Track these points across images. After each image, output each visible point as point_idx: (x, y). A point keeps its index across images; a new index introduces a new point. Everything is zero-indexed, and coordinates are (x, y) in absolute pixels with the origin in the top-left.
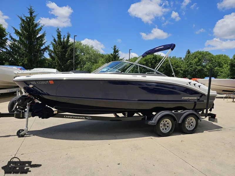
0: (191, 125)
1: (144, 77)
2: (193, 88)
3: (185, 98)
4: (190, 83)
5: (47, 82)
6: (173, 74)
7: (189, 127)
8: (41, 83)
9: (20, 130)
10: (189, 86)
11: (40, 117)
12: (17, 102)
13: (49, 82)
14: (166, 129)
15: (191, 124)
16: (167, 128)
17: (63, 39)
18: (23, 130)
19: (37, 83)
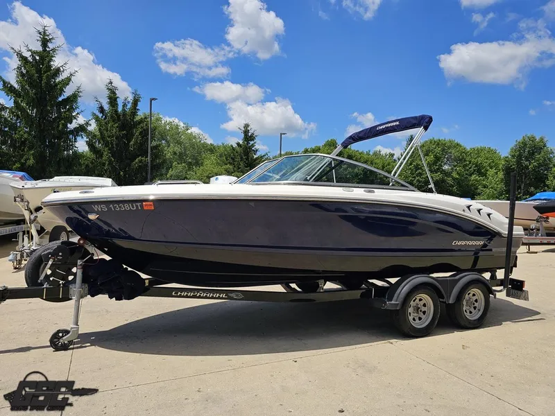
0: (475, 308)
1: (370, 192)
2: (477, 218)
3: (460, 243)
4: (469, 207)
5: (137, 206)
6: (430, 186)
7: (471, 312)
8: (120, 207)
9: (59, 331)
10: (467, 214)
11: (111, 297)
12: (50, 258)
13: (142, 206)
14: (420, 319)
15: (474, 304)
16: (423, 317)
17: (124, 106)
18: (67, 332)
19: (110, 209)
